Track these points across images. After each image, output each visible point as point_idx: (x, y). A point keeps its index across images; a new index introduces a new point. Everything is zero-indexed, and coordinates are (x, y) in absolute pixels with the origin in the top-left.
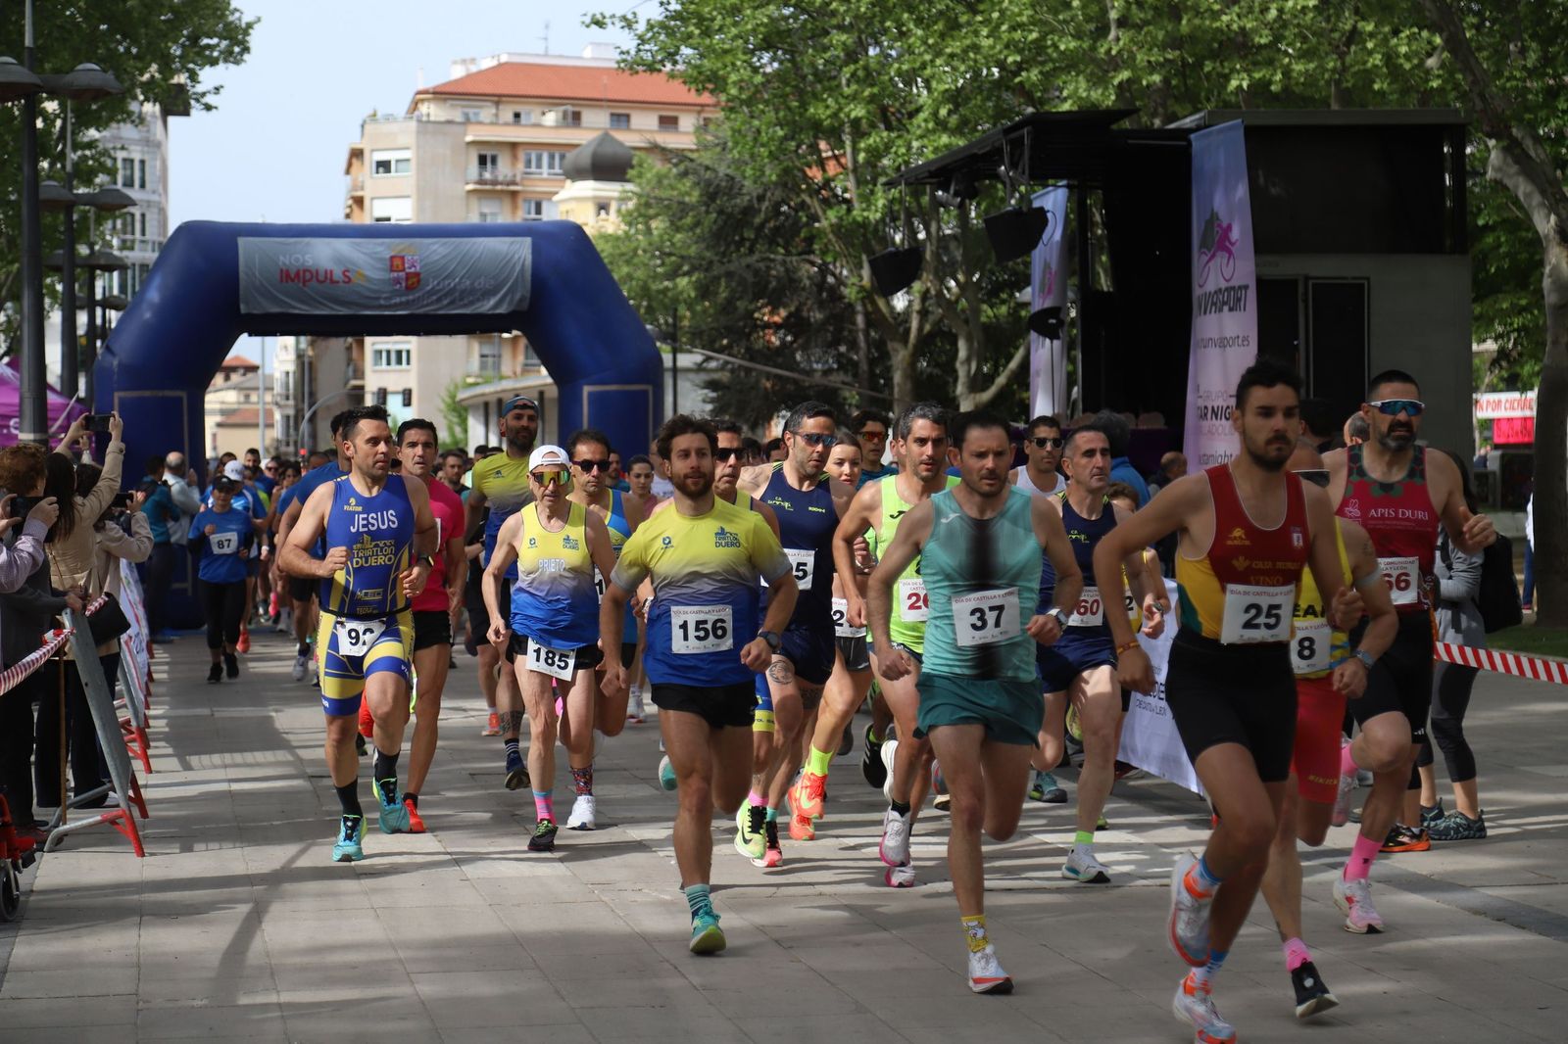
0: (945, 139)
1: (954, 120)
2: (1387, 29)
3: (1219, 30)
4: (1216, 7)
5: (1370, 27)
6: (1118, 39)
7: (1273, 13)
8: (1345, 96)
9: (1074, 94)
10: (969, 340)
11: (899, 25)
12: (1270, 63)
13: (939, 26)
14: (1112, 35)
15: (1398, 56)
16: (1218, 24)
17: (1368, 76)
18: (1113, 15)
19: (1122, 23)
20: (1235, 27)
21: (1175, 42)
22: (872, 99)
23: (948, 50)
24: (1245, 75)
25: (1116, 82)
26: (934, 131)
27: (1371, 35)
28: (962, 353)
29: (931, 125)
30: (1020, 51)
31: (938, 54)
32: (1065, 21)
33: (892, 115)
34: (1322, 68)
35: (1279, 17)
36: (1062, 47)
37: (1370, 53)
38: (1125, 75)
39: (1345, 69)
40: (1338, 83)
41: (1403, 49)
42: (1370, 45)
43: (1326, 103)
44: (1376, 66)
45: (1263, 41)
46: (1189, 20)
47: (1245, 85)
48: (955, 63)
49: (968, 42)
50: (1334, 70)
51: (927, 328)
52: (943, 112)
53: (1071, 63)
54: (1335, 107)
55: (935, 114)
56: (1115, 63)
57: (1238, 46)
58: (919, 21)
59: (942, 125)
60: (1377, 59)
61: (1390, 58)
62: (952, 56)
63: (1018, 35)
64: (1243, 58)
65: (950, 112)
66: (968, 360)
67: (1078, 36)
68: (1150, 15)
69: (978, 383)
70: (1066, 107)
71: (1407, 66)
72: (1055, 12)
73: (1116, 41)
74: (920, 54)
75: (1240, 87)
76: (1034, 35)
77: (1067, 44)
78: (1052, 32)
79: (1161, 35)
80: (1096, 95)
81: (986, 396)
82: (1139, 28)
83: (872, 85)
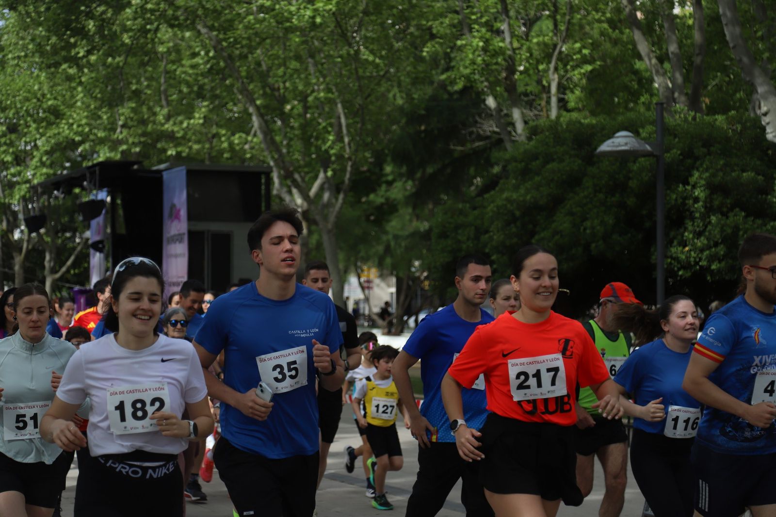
0: (45, 170)
1: (48, 162)
2: (229, 133)
3: (163, 131)
4: (163, 121)
5: (223, 132)
6: (121, 132)
7: (185, 125)
8: (211, 158)
9: (103, 155)
10: (51, 253)
11: (26, 122)
12: (185, 145)
13: (44, 124)
14: (119, 130)
15: (234, 144)
16: (163, 128)
17: (221, 152)
18: (121, 123)
19: (123, 126)
20: (170, 129)
21: (144, 134)
22: (13, 153)
23: (48, 135)
24: (173, 149)
25: (120, 149)
26: (40, 167)
27: (224, 135)
28: (48, 257)
29: (38, 164)
30: (81, 136)
31: (42, 135)
32: (100, 124)
33: (20, 159)
34: (203, 148)
35: (187, 127)
36: (99, 135)
37: (222, 142)
38: (124, 147)
39: (211, 148)
40: (209, 154)
41: (236, 141)
42: (223, 139)
43: (203, 161)
44: (224, 148)
45: (179, 135)
46: (152, 127)
47: (174, 153)
48: (50, 139)
49: (56, 131)
50: (208, 149)
51: (30, 247)
52: (44, 159)
53: (102, 141)
54: (207, 162)
55: (41, 160)
56: (120, 142)
57: (170, 137)
58: (35, 121)
59: (43, 164)
60: (225, 145)
61: (231, 144)
62: (50, 137)
63: (80, 129)
64: (172, 142)
65: (47, 159)
66: (50, 261)
67: (105, 129)
68: (135, 123)
69: (53, 271)
70: (101, 159)
71: (237, 148)
72: (96, 120)
73: (120, 134)
74: (35, 135)
75: (172, 155)
76: (87, 129)
77: (101, 134)
78: (95, 128)
79: (140, 131)
80: (112, 155)
81: (58, 276)
82: (130, 128)
83: (13, 146)
